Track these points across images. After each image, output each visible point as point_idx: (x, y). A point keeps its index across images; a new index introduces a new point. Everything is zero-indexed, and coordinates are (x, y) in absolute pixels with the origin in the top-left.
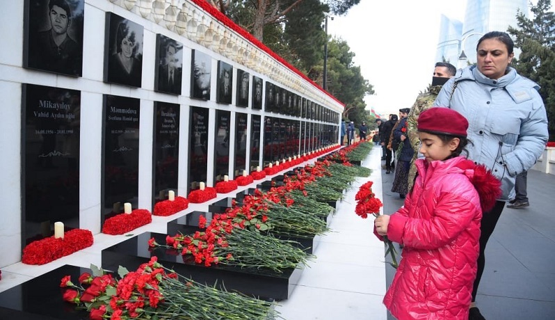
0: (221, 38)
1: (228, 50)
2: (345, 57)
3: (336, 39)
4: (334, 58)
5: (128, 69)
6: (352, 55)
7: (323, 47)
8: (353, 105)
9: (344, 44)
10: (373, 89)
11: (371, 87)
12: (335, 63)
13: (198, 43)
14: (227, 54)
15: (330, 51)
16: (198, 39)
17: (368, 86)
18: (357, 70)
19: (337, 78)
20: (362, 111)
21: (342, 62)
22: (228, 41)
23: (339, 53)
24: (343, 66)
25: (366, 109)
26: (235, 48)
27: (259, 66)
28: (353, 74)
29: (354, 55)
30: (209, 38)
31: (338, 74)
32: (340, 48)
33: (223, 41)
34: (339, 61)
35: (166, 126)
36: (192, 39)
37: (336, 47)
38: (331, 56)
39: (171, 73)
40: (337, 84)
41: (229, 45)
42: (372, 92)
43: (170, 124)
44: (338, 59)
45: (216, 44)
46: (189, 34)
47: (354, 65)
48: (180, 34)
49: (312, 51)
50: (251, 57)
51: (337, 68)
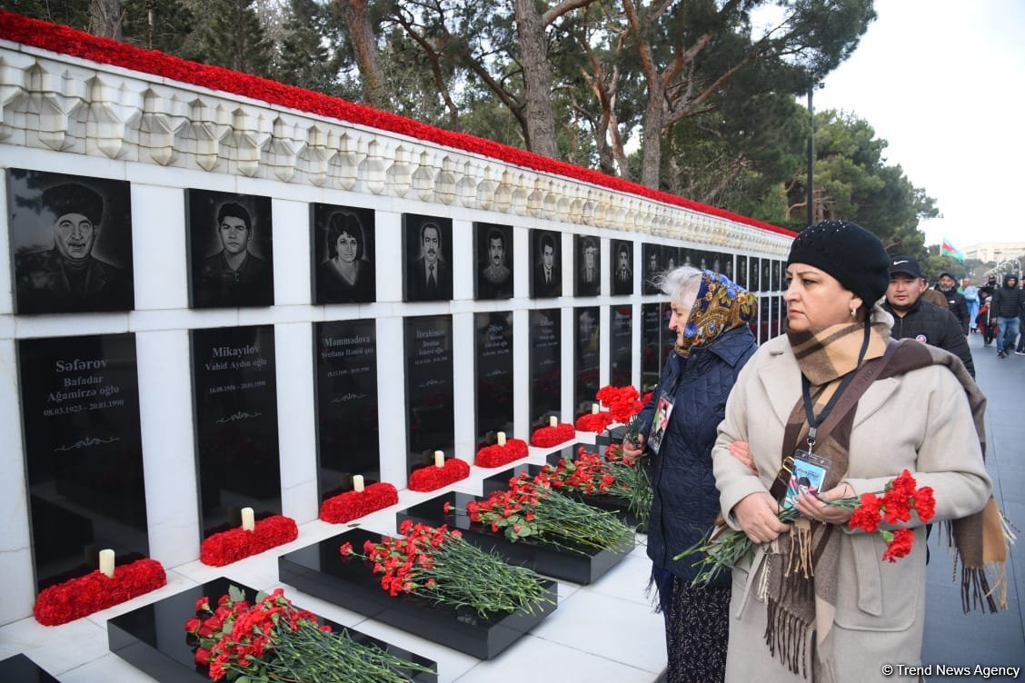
0: (529, 192)
1: (549, 206)
2: (866, 152)
3: (844, 118)
4: (840, 157)
5: (351, 279)
6: (882, 144)
7: (806, 142)
8: (895, 241)
9: (862, 126)
10: (934, 206)
11: (930, 202)
12: (842, 166)
13: (486, 208)
14: (548, 214)
15: (832, 143)
16: (483, 203)
17: (923, 201)
18: (893, 175)
19: (848, 194)
20: (916, 251)
21: (857, 162)
22: (545, 194)
23: (851, 145)
24: (860, 169)
25: (926, 245)
26: (564, 201)
27: (620, 220)
28: (882, 184)
29: (886, 145)
30: (504, 198)
31: (848, 186)
32: (853, 135)
33: (536, 195)
34: (850, 162)
35: (425, 353)
36: (473, 206)
37: (845, 135)
38: (835, 153)
39: (431, 268)
40: (849, 205)
41: (550, 199)
42: (934, 213)
43: (436, 347)
44: (846, 158)
45: (521, 203)
46: (465, 199)
47: (886, 165)
48: (448, 203)
49: (776, 156)
50: (601, 208)
51: (846, 175)
